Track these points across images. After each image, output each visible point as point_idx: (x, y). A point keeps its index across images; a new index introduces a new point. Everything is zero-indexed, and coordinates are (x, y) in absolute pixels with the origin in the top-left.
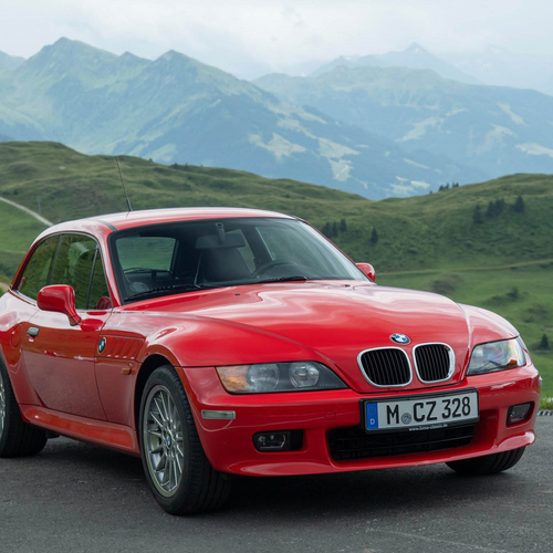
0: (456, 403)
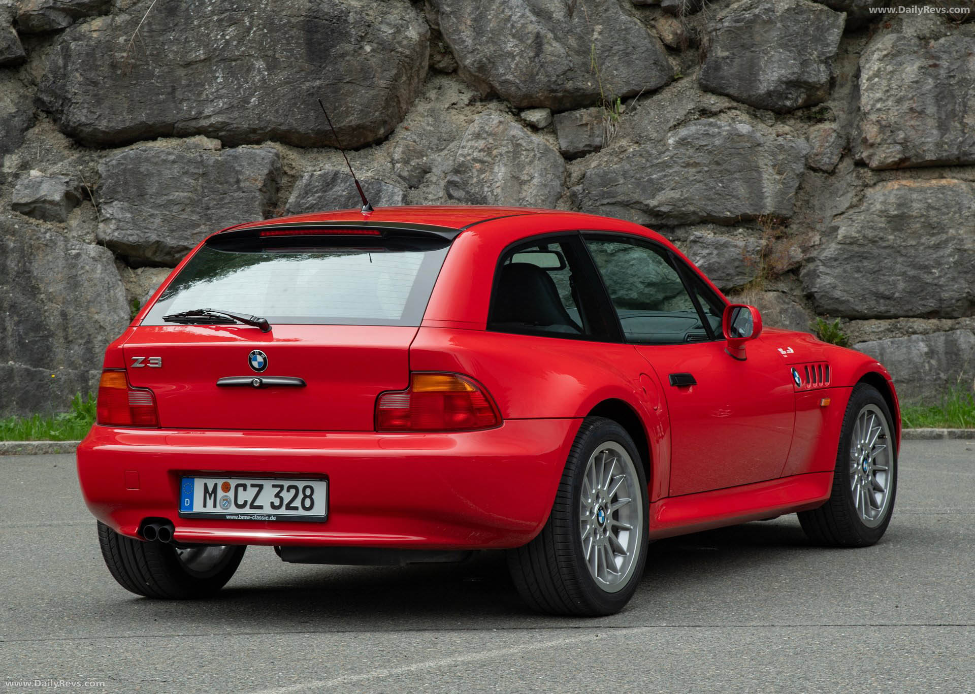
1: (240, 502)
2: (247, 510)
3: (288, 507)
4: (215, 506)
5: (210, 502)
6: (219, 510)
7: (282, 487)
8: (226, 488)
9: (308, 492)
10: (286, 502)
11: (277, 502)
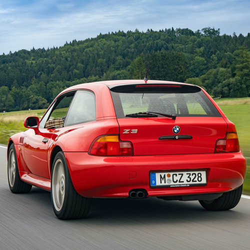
1: (175, 180)
2: (178, 183)
3: (193, 181)
4: (165, 183)
5: (163, 181)
6: (167, 184)
7: (190, 174)
8: (169, 176)
9: (199, 175)
10: (192, 179)
11: (189, 180)
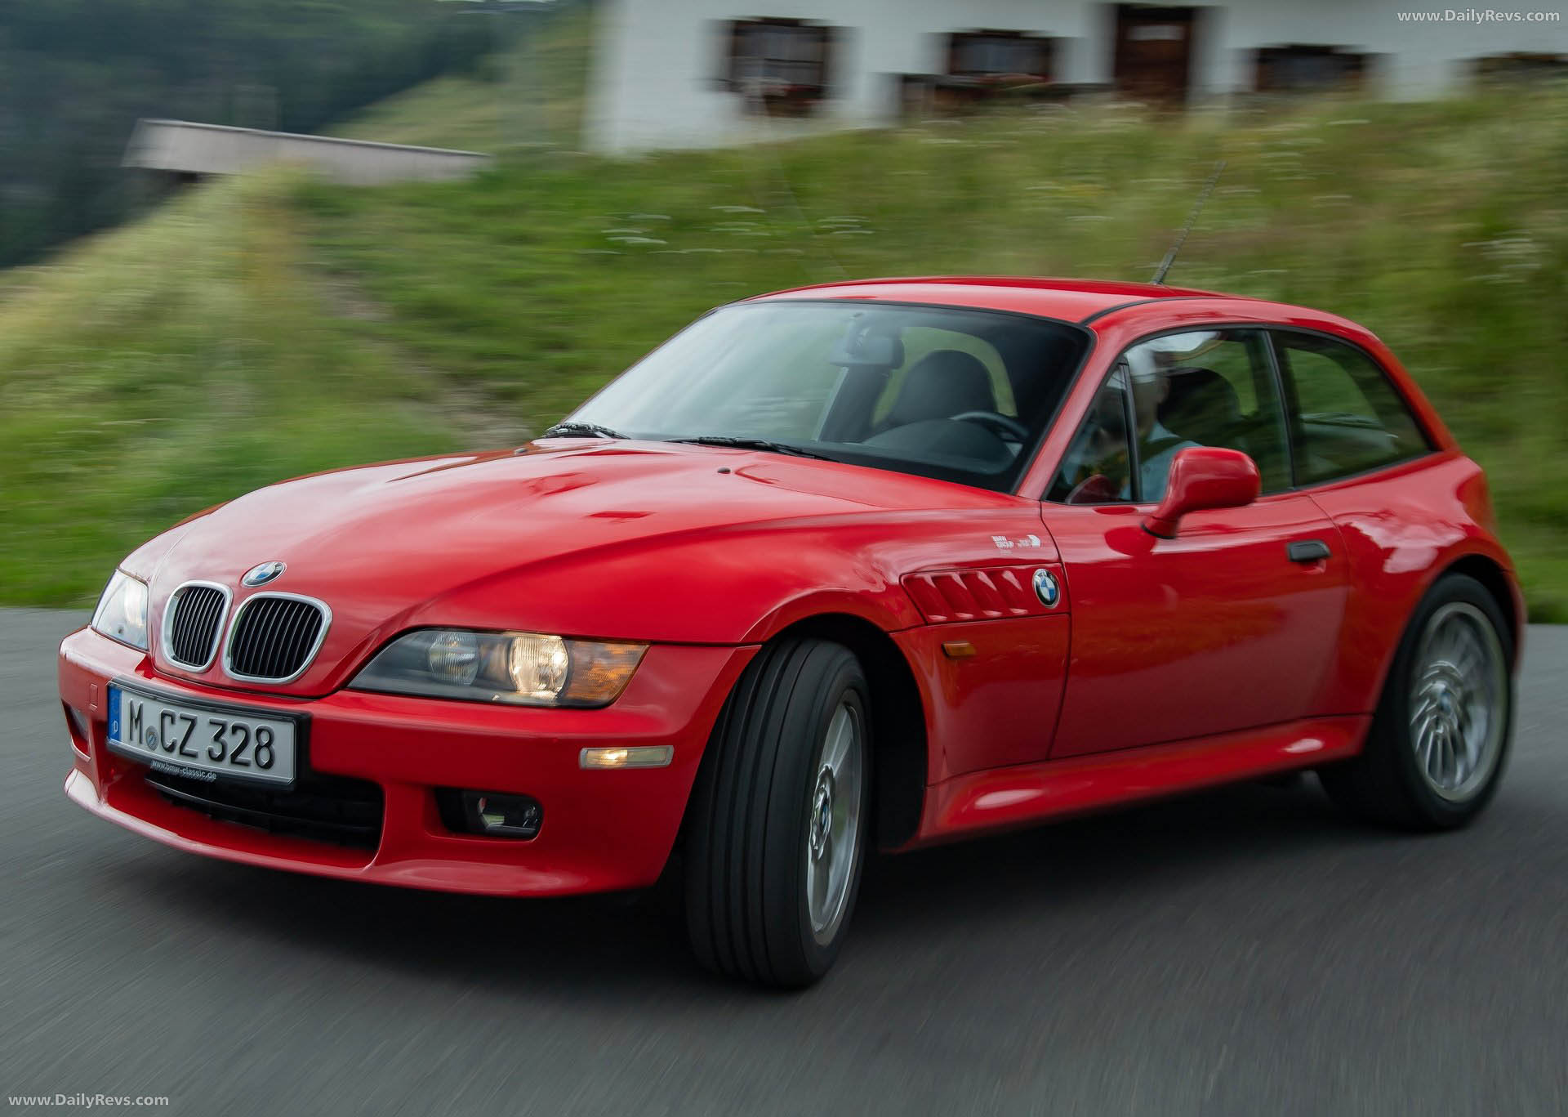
0: (241, 735)
